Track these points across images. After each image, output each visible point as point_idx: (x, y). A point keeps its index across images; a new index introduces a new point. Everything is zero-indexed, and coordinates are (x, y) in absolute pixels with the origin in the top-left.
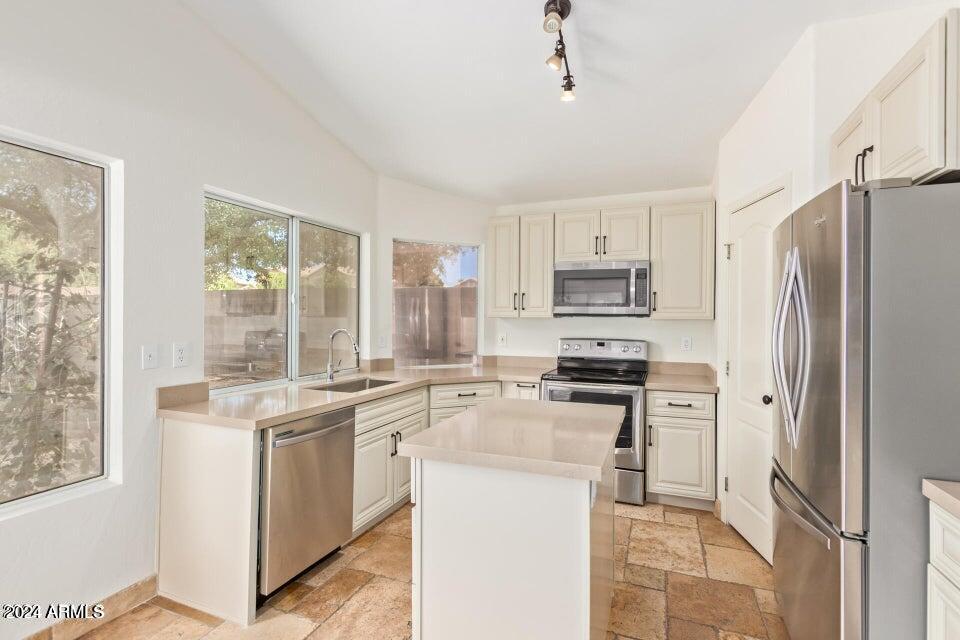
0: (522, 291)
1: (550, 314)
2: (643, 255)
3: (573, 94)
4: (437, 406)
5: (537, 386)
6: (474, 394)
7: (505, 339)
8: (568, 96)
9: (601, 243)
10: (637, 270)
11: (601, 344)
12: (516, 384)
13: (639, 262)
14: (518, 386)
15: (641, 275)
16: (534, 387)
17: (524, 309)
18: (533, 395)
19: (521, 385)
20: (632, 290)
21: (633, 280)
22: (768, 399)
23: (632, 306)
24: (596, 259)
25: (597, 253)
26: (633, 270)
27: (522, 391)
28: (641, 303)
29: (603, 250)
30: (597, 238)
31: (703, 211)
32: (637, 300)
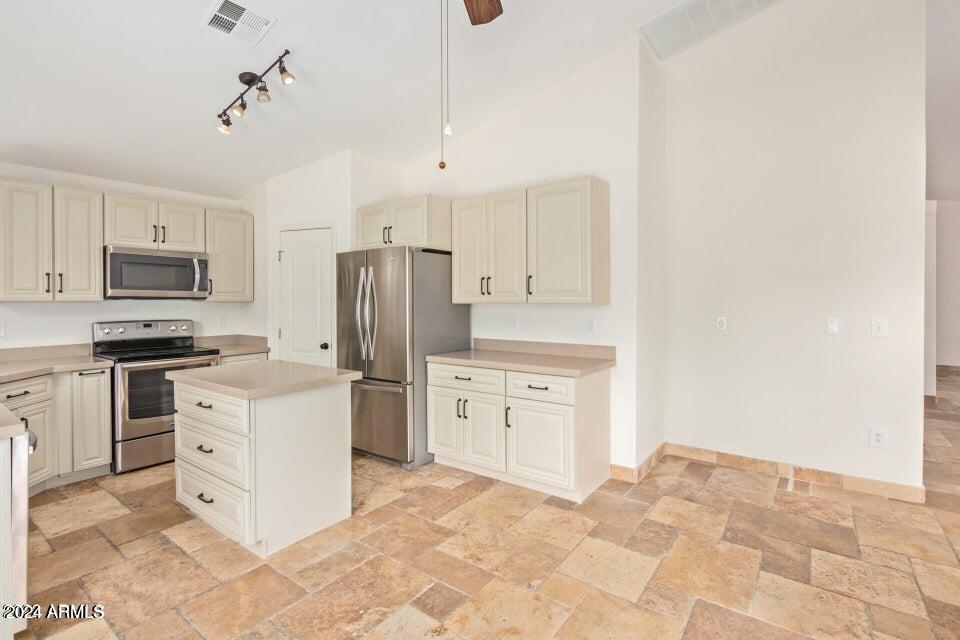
0: (58, 272)
1: (99, 297)
2: (201, 249)
3: (229, 130)
6: (27, 392)
8: (223, 129)
9: (160, 231)
10: (198, 259)
11: (147, 326)
12: (78, 374)
13: (199, 254)
14: (81, 374)
15: (204, 264)
16: (103, 372)
17: (61, 291)
18: (102, 381)
19: (84, 373)
20: (197, 277)
21: (197, 269)
22: (325, 346)
23: (195, 290)
24: (154, 246)
25: (155, 241)
26: (195, 261)
27: (86, 379)
28: (203, 288)
29: (161, 239)
30: (155, 226)
31: (245, 220)
32: (200, 285)
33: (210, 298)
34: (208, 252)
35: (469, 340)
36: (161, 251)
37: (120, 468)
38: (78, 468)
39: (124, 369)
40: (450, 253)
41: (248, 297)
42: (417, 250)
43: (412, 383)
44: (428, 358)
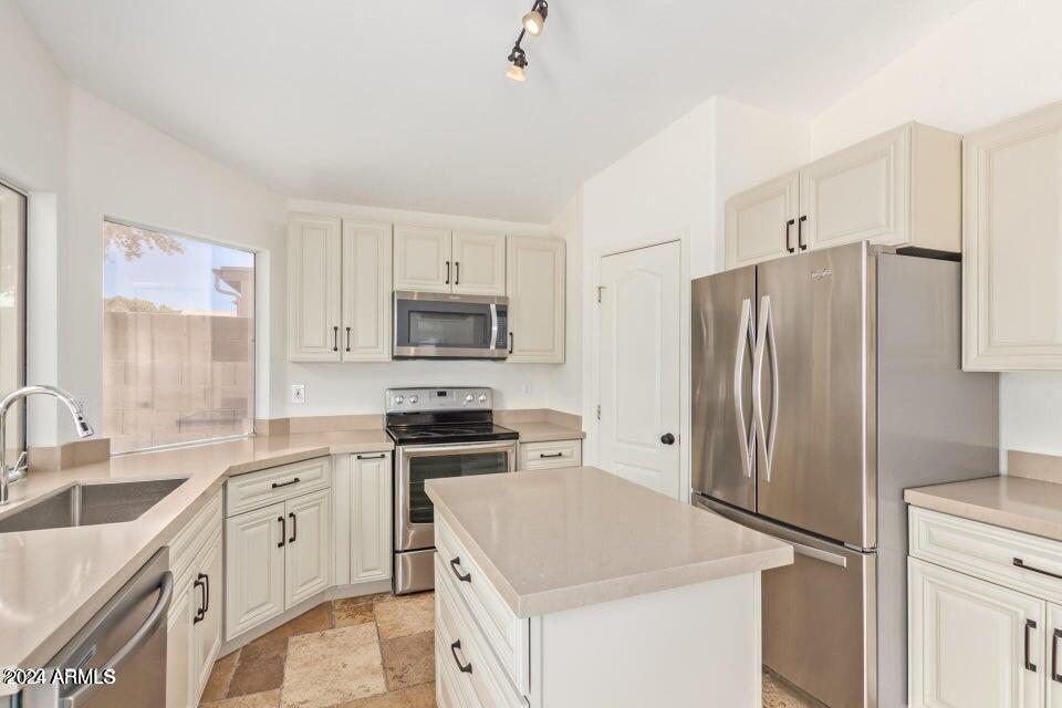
0: (346, 325)
1: (387, 356)
2: (498, 291)
3: (524, 74)
4: (237, 511)
5: (389, 455)
6: (297, 480)
7: (302, 392)
8: (517, 75)
9: (453, 269)
10: (497, 306)
11: (442, 394)
12: (356, 456)
13: (499, 298)
14: (359, 458)
15: (502, 313)
16: (383, 456)
17: (348, 350)
18: (382, 468)
19: (363, 456)
20: (495, 329)
21: (495, 318)
22: (668, 440)
23: (493, 347)
24: (445, 289)
25: (447, 282)
26: (493, 307)
27: (365, 464)
28: (502, 344)
29: (455, 279)
30: (448, 263)
31: (556, 250)
32: (498, 341)
33: (510, 359)
34: (509, 294)
35: (996, 452)
36: (455, 295)
37: (400, 589)
38: (355, 580)
39: (405, 454)
40: (956, 258)
41: (559, 358)
42: (886, 250)
43: (873, 551)
44: (910, 496)
